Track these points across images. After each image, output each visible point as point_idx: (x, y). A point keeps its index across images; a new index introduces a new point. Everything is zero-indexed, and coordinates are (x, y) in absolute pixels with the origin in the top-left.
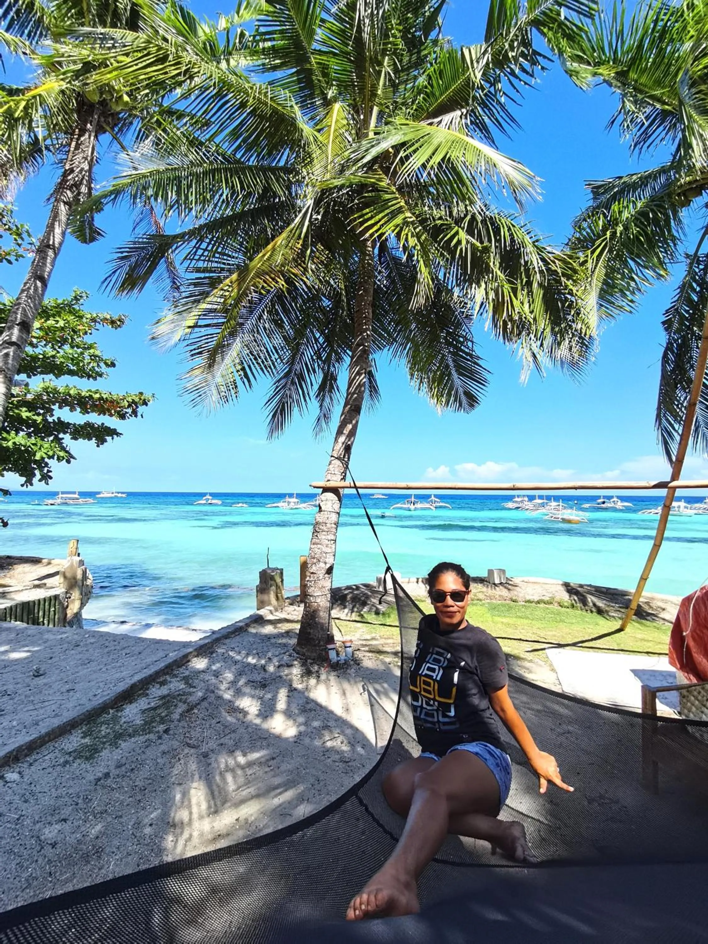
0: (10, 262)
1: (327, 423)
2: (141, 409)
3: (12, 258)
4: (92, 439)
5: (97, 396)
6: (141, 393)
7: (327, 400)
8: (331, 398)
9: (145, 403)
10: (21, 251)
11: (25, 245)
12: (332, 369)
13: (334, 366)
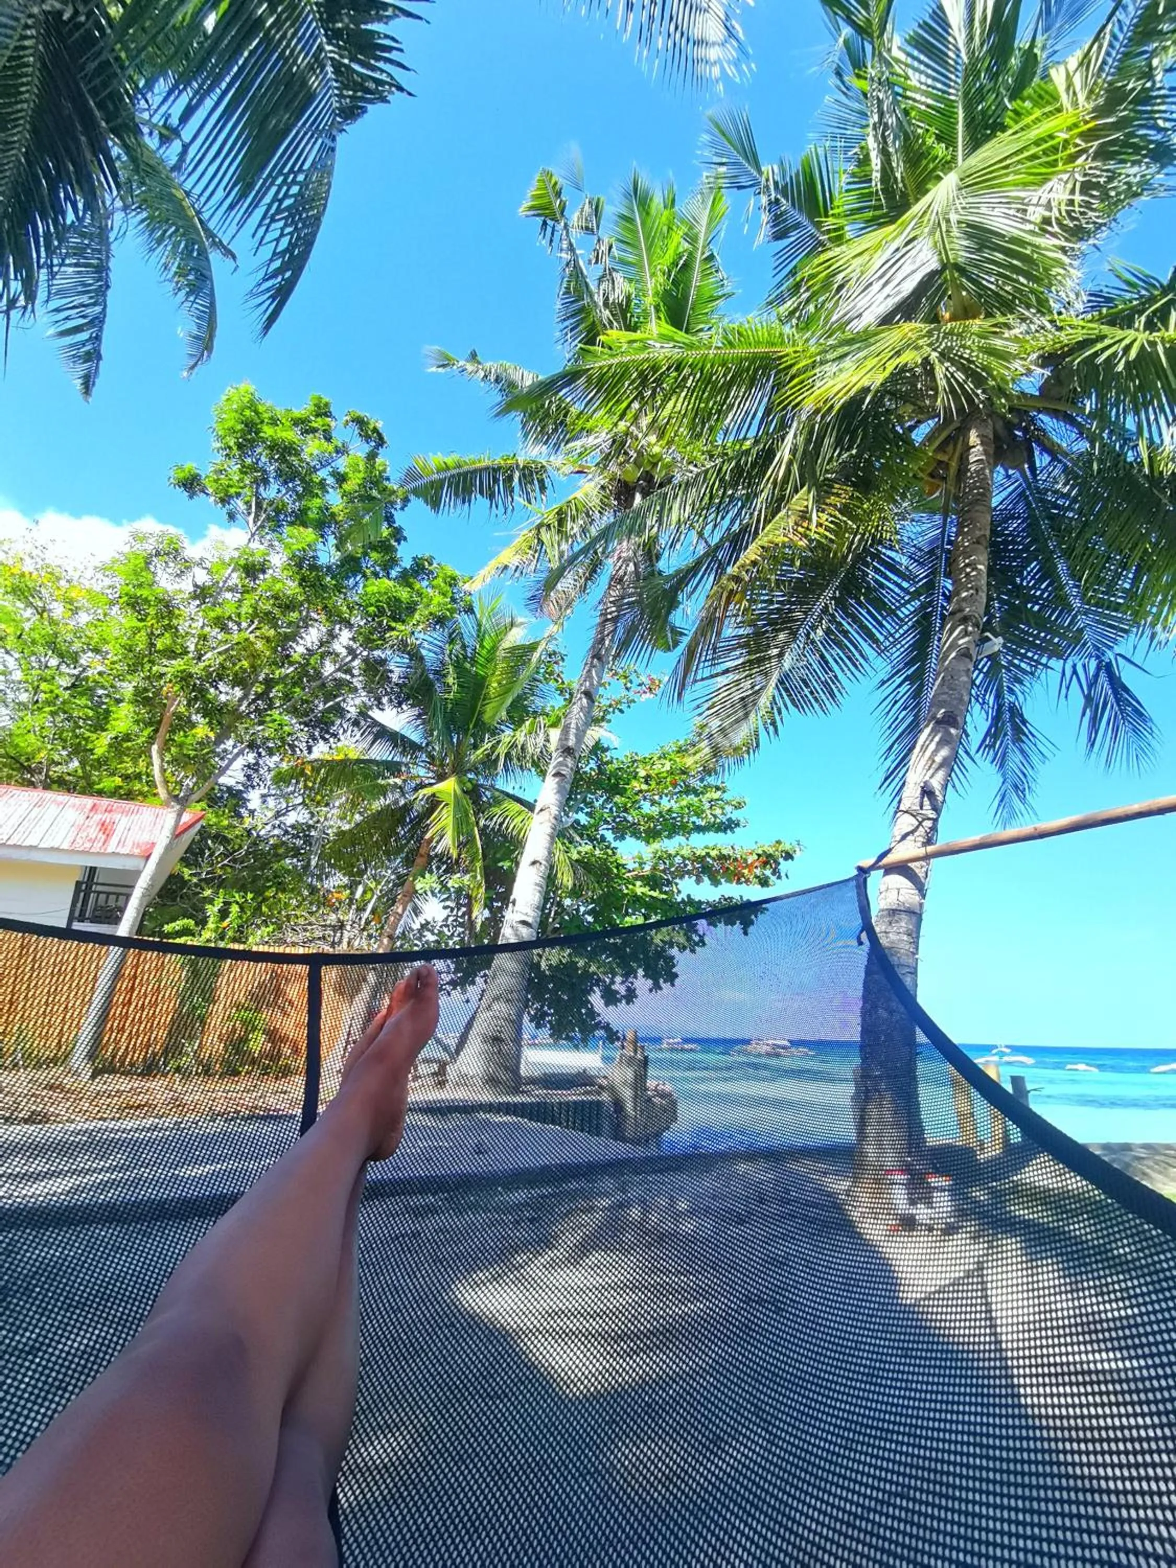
0: (621, 711)
1: (1023, 800)
2: (784, 866)
3: (623, 707)
4: (733, 924)
5: (714, 853)
6: (779, 842)
7: (1015, 758)
8: (1022, 751)
9: (788, 856)
10: (631, 695)
11: (634, 688)
12: (1010, 698)
13: (1011, 691)
